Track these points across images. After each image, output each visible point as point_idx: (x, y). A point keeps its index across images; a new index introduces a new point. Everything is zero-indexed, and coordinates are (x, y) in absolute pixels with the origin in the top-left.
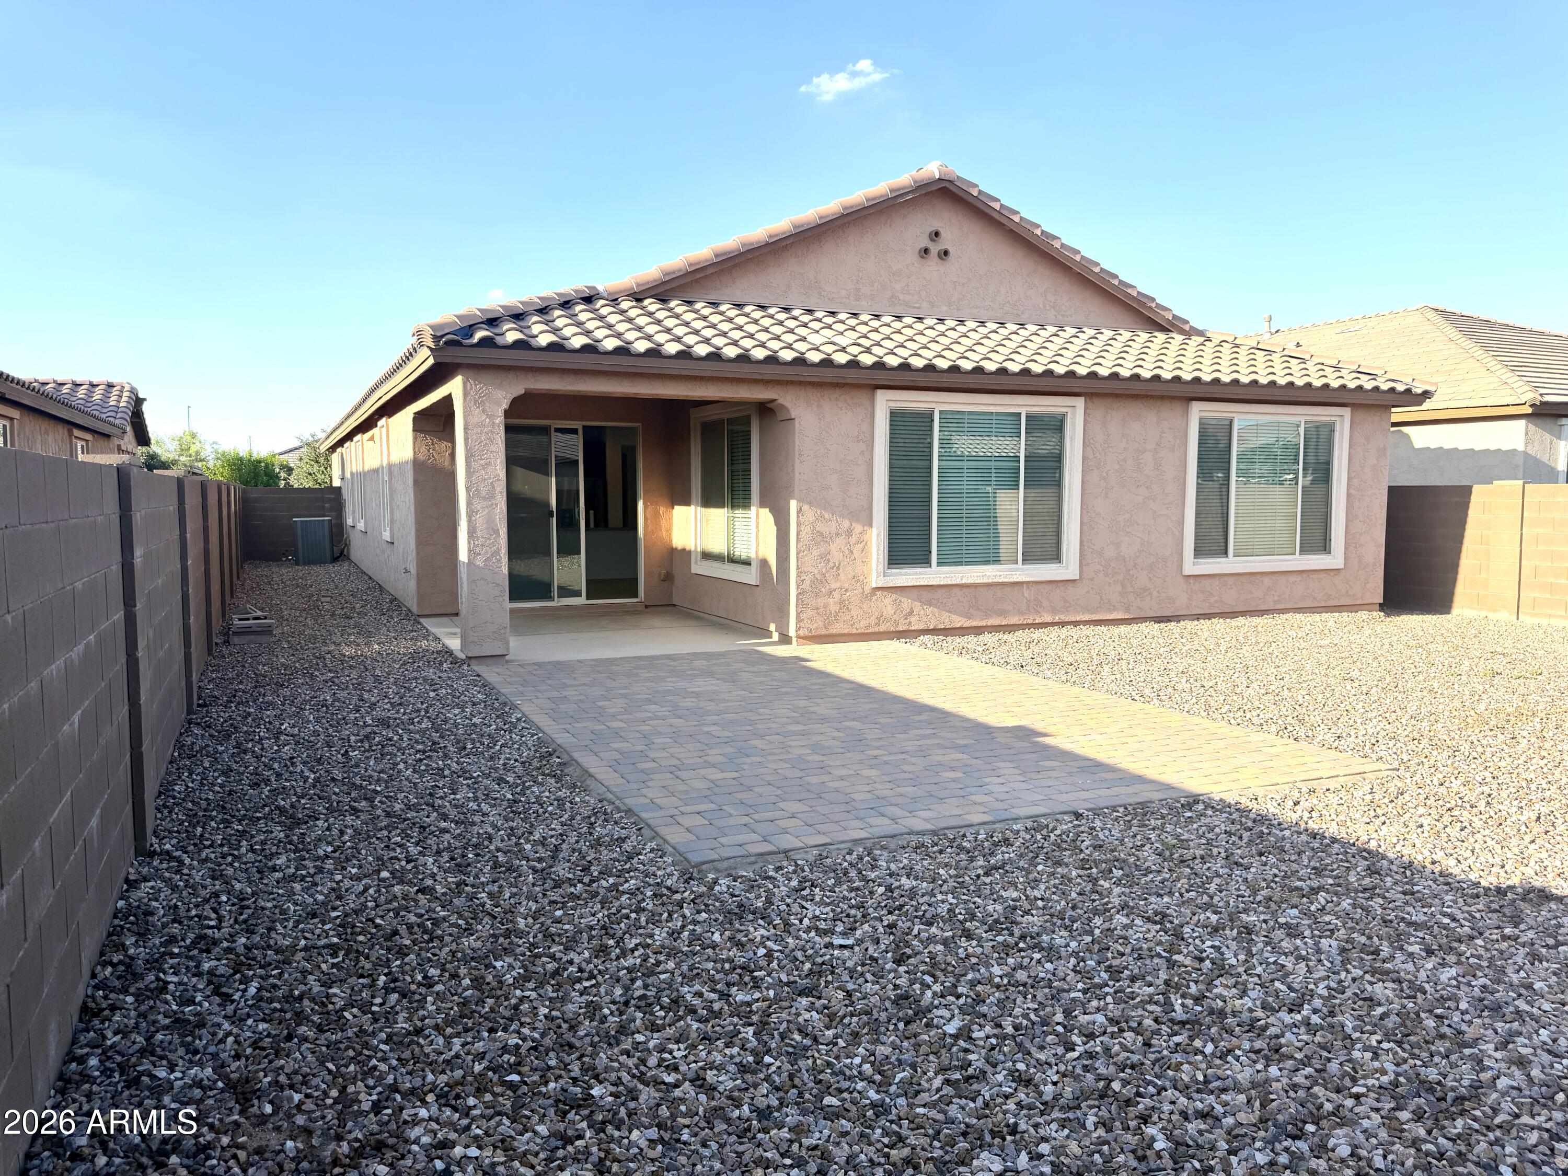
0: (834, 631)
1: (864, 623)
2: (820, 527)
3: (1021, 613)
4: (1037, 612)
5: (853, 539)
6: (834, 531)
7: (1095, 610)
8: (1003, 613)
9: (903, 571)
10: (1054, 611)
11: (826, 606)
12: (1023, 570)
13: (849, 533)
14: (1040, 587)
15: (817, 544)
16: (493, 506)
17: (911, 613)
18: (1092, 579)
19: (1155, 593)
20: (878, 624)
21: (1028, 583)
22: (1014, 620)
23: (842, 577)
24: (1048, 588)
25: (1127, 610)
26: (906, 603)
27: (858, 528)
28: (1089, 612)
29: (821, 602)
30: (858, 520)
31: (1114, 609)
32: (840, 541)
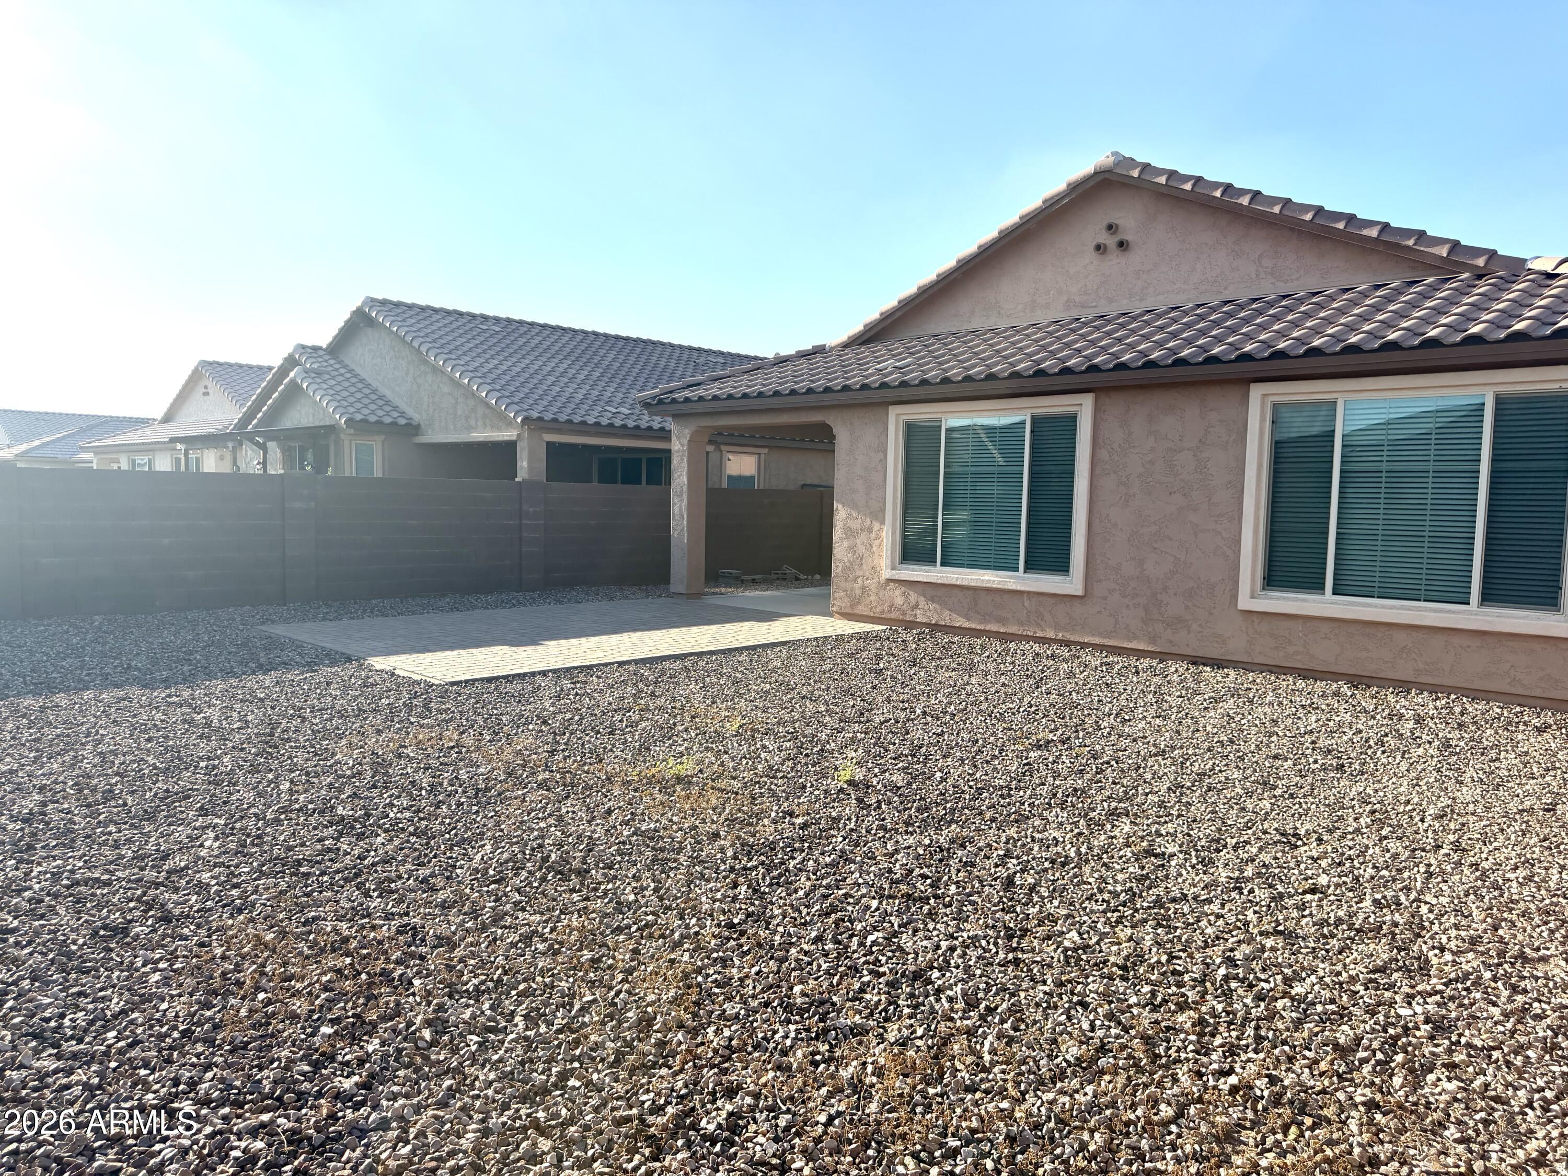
0: (856, 611)
1: (878, 609)
2: (850, 523)
3: (1021, 623)
4: (1038, 625)
5: (873, 536)
6: (859, 527)
7: (1108, 635)
8: (1002, 621)
9: (911, 567)
10: (1057, 627)
11: (852, 589)
12: (1024, 579)
13: (870, 530)
14: (1042, 598)
15: (847, 537)
16: (682, 501)
17: (916, 606)
18: (1105, 598)
19: (1194, 627)
20: (890, 611)
21: (1029, 593)
22: (1013, 629)
23: (864, 567)
24: (1051, 601)
25: (1153, 640)
26: (913, 597)
27: (876, 526)
28: (1100, 635)
29: (848, 585)
30: (876, 519)
31: (1135, 637)
32: (863, 537)
